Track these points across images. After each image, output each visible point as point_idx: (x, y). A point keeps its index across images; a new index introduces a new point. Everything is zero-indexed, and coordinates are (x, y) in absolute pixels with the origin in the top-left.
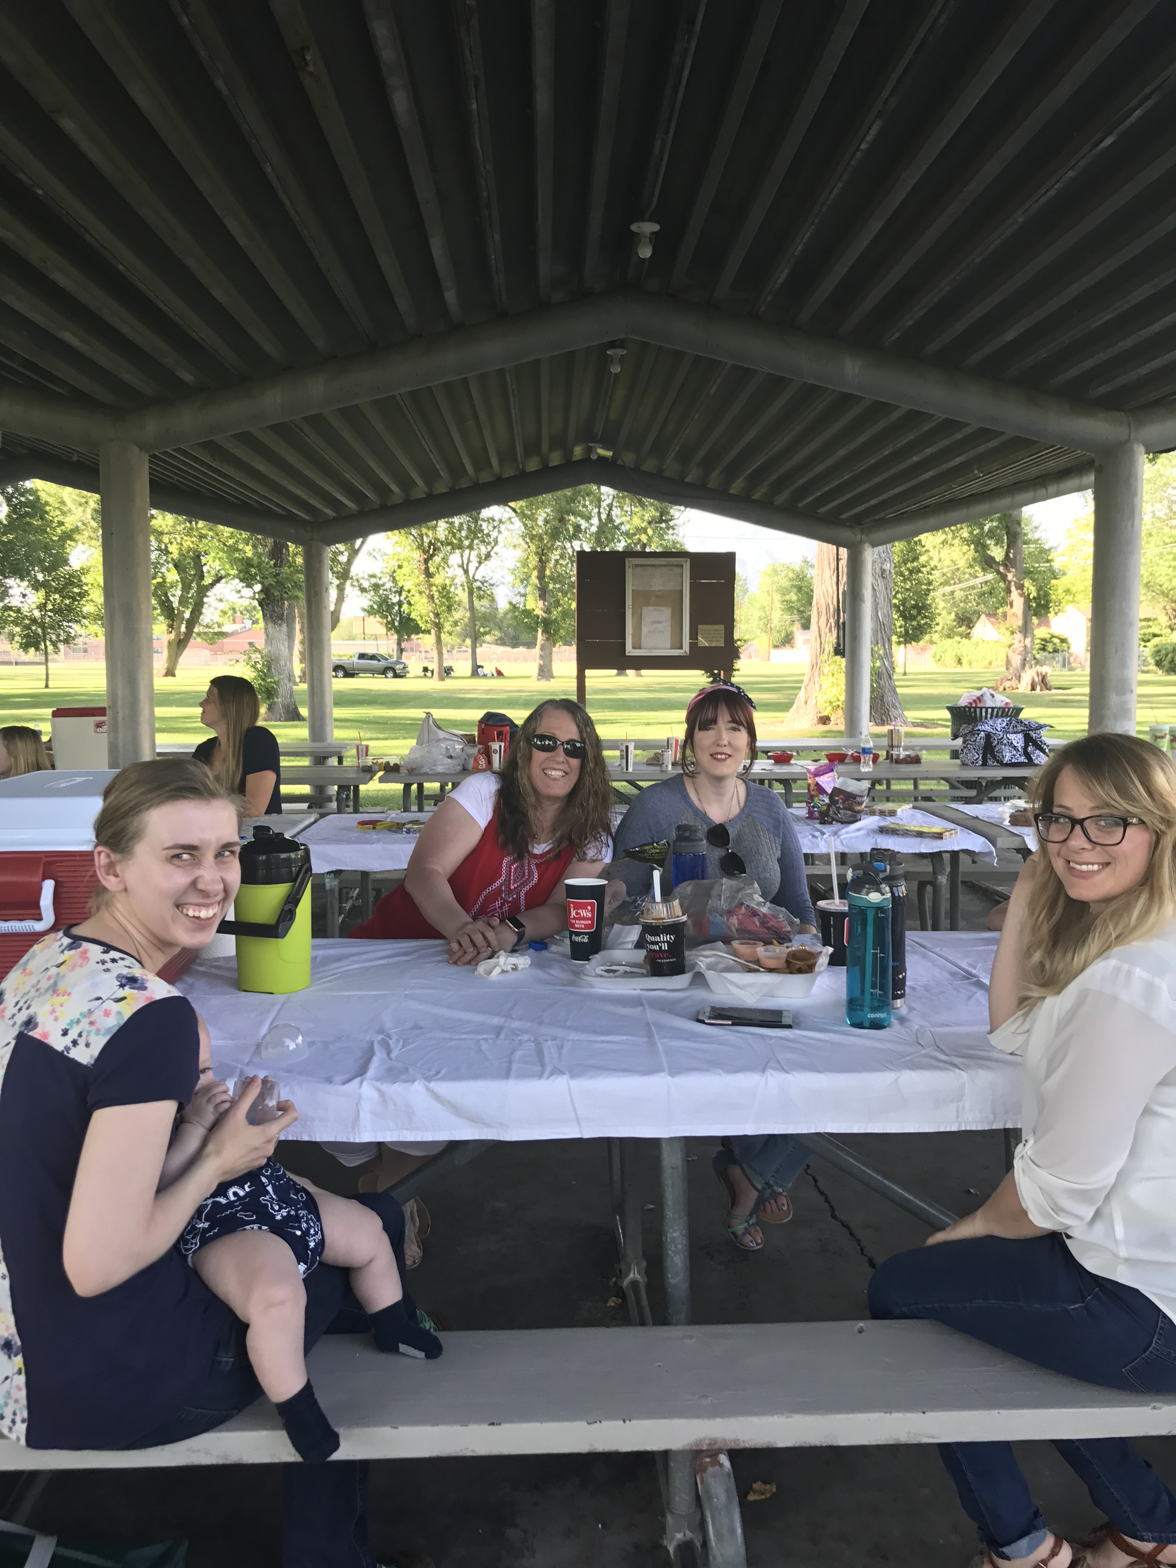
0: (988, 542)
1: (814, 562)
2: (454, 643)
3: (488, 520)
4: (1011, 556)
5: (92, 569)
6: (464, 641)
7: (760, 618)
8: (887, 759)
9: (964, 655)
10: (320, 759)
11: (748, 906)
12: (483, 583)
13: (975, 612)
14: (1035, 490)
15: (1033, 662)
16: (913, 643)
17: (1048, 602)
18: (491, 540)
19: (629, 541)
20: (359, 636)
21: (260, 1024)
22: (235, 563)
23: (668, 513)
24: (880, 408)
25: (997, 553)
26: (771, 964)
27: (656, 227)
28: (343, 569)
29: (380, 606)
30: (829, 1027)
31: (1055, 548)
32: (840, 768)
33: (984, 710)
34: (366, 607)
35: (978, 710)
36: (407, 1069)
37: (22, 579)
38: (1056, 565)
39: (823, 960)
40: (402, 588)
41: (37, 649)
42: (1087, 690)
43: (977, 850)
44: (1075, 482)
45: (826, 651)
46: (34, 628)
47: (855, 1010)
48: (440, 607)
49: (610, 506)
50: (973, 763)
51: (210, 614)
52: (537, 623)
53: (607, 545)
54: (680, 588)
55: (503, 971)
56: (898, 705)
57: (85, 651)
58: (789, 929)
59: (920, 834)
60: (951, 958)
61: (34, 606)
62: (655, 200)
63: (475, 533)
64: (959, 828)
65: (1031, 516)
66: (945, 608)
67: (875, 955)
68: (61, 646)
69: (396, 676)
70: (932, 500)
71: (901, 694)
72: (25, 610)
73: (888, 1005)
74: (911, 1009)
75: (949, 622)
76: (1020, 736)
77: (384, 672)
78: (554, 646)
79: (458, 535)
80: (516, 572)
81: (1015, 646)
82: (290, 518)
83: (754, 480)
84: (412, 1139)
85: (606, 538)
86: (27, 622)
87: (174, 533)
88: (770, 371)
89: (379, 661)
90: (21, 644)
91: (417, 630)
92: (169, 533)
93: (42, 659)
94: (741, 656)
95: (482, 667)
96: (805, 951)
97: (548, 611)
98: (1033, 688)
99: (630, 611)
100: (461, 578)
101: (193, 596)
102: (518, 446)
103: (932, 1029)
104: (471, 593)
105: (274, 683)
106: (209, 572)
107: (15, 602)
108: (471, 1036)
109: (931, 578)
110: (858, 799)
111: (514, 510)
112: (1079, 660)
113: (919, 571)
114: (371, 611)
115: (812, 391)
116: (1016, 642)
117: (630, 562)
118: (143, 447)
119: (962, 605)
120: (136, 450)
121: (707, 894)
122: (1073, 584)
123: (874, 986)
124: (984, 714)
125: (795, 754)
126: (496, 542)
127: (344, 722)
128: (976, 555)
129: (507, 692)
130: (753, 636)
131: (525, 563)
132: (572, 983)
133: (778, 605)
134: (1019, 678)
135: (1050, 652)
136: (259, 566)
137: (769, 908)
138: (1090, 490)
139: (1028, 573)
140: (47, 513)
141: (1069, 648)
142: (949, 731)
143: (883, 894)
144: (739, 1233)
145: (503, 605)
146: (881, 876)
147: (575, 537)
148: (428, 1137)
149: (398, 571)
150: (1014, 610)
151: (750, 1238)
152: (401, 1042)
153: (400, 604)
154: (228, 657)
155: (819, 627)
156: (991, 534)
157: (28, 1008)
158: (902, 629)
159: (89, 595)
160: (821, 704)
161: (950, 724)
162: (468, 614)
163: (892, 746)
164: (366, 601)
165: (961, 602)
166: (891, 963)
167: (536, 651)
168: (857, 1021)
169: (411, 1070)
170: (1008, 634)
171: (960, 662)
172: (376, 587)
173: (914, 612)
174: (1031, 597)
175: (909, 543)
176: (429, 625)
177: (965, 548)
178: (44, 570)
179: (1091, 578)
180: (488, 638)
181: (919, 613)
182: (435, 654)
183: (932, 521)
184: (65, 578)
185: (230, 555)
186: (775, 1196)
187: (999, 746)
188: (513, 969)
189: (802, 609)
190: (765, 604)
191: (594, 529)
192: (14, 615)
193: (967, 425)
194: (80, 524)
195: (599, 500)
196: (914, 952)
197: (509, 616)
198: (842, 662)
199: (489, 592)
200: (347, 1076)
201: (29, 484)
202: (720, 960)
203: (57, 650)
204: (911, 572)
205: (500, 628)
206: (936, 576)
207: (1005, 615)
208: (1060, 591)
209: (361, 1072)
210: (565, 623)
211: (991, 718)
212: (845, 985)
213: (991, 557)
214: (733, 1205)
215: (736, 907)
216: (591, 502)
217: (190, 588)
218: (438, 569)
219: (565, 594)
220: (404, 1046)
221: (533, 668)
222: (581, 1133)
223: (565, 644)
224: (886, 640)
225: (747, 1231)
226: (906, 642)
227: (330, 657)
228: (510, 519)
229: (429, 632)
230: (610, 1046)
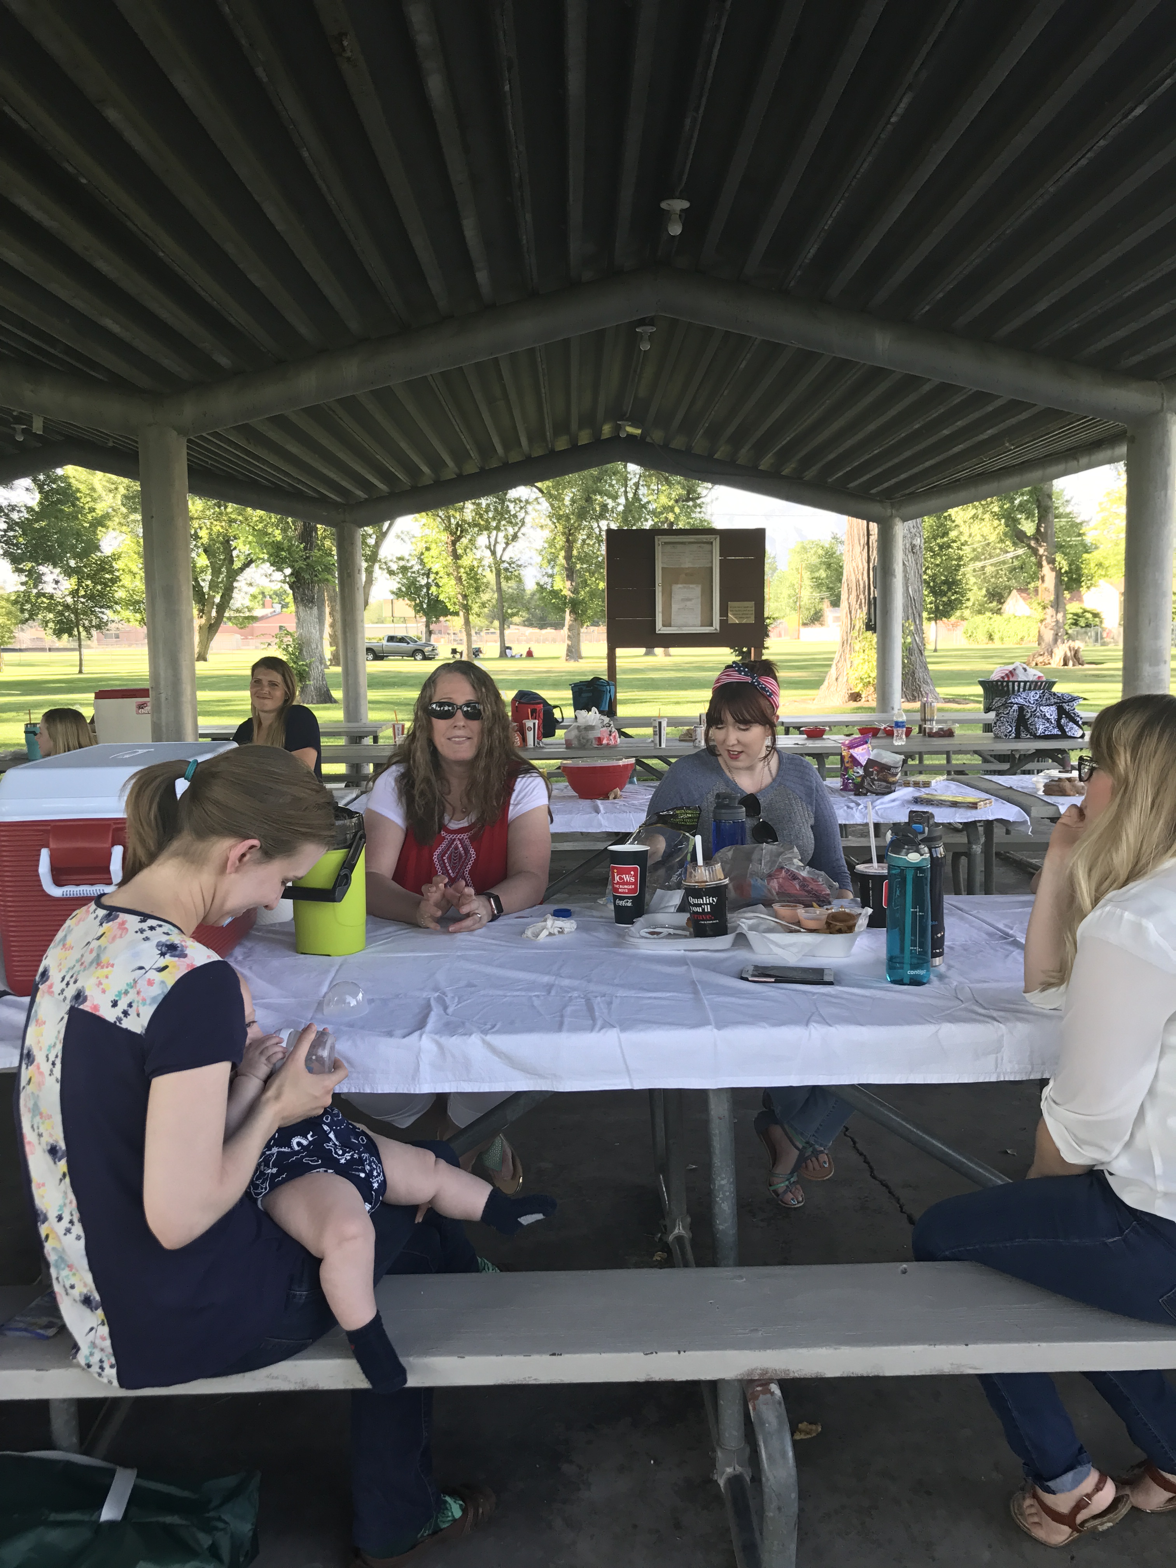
0: (1019, 516)
1: (844, 538)
2: (482, 625)
3: (515, 501)
4: (1042, 530)
5: (123, 555)
6: (492, 622)
7: (789, 595)
8: (920, 732)
9: (996, 630)
10: (356, 739)
11: (789, 870)
12: (510, 565)
13: (1006, 587)
14: (1066, 462)
15: (1065, 637)
16: (944, 619)
17: (1080, 576)
18: (518, 521)
19: (656, 520)
20: (388, 619)
21: (320, 984)
22: (266, 547)
23: (695, 491)
24: (911, 382)
25: (1028, 527)
26: (812, 925)
27: (685, 204)
28: (372, 551)
29: (408, 588)
30: (870, 984)
31: (1087, 522)
32: (873, 742)
33: (1016, 684)
34: (395, 590)
35: (1010, 684)
36: (463, 1023)
37: (55, 566)
38: (1088, 539)
39: (863, 922)
40: (430, 570)
41: (71, 635)
42: (1120, 665)
43: (1011, 820)
44: (1107, 453)
45: (857, 628)
46: (67, 614)
47: (895, 968)
48: (468, 588)
49: (637, 485)
50: (1006, 736)
51: (240, 599)
52: (565, 604)
53: (634, 524)
54: (709, 565)
55: (550, 934)
56: (929, 681)
57: (117, 637)
58: (828, 892)
59: (954, 804)
60: (988, 920)
61: (67, 592)
62: (685, 177)
63: (502, 514)
64: (993, 798)
65: (1063, 491)
66: (975, 583)
67: (914, 913)
68: (94, 632)
69: (425, 658)
70: (964, 474)
71: (933, 670)
72: (58, 595)
73: (928, 962)
74: (949, 967)
75: (980, 598)
76: (1054, 708)
77: (413, 654)
78: (582, 626)
79: (485, 517)
80: (543, 553)
81: (1047, 621)
82: (323, 500)
83: (784, 455)
84: (470, 1090)
85: (633, 517)
86: (60, 608)
87: (204, 518)
88: (800, 346)
89: (408, 643)
90: (55, 630)
91: (446, 612)
92: (199, 518)
93: (75, 645)
94: (770, 634)
95: (510, 648)
96: (844, 913)
97: (575, 591)
98: (1065, 664)
99: (660, 588)
100: (488, 560)
101: (223, 581)
102: (547, 426)
103: (971, 985)
104: (498, 575)
105: (306, 665)
106: (238, 556)
107: (48, 588)
108: (523, 993)
109: (961, 553)
110: (893, 770)
111: (541, 491)
112: (1112, 635)
113: (949, 547)
114: (399, 594)
115: (842, 366)
116: (1048, 617)
117: (659, 540)
118: (181, 431)
119: (993, 580)
120: (175, 433)
121: (748, 858)
122: (1105, 558)
123: (913, 944)
124: (1016, 688)
125: (827, 728)
126: (523, 522)
127: (377, 704)
128: (1007, 529)
129: (536, 672)
130: (782, 614)
131: (552, 543)
132: (617, 945)
133: (807, 582)
134: (1051, 653)
135: (1082, 627)
136: (289, 550)
137: (808, 872)
138: (1122, 463)
139: (1060, 547)
140: (78, 499)
141: (1101, 622)
142: (981, 706)
143: (922, 855)
144: (781, 1191)
145: (530, 586)
146: (920, 837)
147: (601, 516)
148: (485, 1088)
149: (426, 554)
150: (1046, 585)
151: (792, 1196)
152: (456, 1000)
153: (428, 586)
154: (259, 641)
155: (849, 603)
156: (1022, 508)
157: (75, 982)
158: (933, 605)
159: (120, 580)
160: (853, 682)
161: (982, 699)
162: (496, 596)
163: (925, 720)
164: (394, 583)
165: (992, 577)
166: (930, 923)
167: (565, 631)
168: (897, 978)
169: (467, 1024)
170: (1040, 609)
171: (991, 638)
172: (404, 569)
173: (944, 588)
174: (1063, 571)
175: (939, 518)
176: (457, 607)
177: (996, 522)
178: (77, 556)
179: (1123, 552)
180: (516, 619)
181: (949, 589)
182: (464, 636)
183: (963, 494)
184: (96, 564)
185: (260, 539)
186: (816, 1154)
187: (1032, 719)
188: (559, 932)
189: (831, 585)
190: (795, 582)
191: (621, 508)
192: (47, 601)
193: (998, 397)
194: (110, 510)
195: (626, 480)
196: (952, 915)
197: (537, 596)
198: (873, 638)
199: (516, 573)
200: (405, 1031)
201: (59, 471)
202: (761, 921)
203: (90, 636)
204: (941, 547)
205: (528, 609)
206: (967, 551)
207: (1036, 590)
208: (1092, 565)
209: (420, 1025)
210: (593, 603)
211: (1024, 690)
212: (885, 945)
213: (1022, 531)
214: (774, 1164)
215: (776, 871)
216: (618, 481)
217: (220, 573)
218: (465, 550)
219: (592, 574)
220: (459, 1003)
221: (561, 649)
222: (632, 1083)
223: (592, 625)
224: (917, 615)
225: (788, 1189)
226: (936, 619)
227: (363, 638)
228: (537, 499)
229: (456, 614)
230: (656, 1002)
